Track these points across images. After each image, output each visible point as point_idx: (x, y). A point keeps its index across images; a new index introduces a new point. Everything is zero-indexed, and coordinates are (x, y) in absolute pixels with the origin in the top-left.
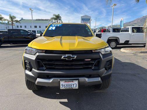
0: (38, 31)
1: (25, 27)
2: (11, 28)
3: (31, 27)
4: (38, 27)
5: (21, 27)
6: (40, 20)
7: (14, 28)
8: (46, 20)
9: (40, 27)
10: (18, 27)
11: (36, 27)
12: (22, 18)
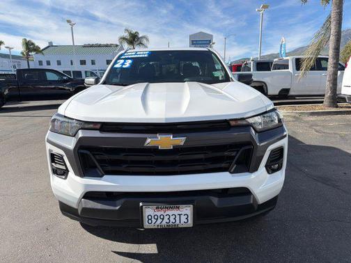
0: (86, 72)
1: (59, 63)
2: (24, 66)
3: (72, 64)
4: (89, 62)
5: (48, 63)
6: (92, 46)
7: (31, 68)
8: (107, 46)
9: (93, 63)
10: (40, 63)
11: (83, 62)
12: (51, 43)
